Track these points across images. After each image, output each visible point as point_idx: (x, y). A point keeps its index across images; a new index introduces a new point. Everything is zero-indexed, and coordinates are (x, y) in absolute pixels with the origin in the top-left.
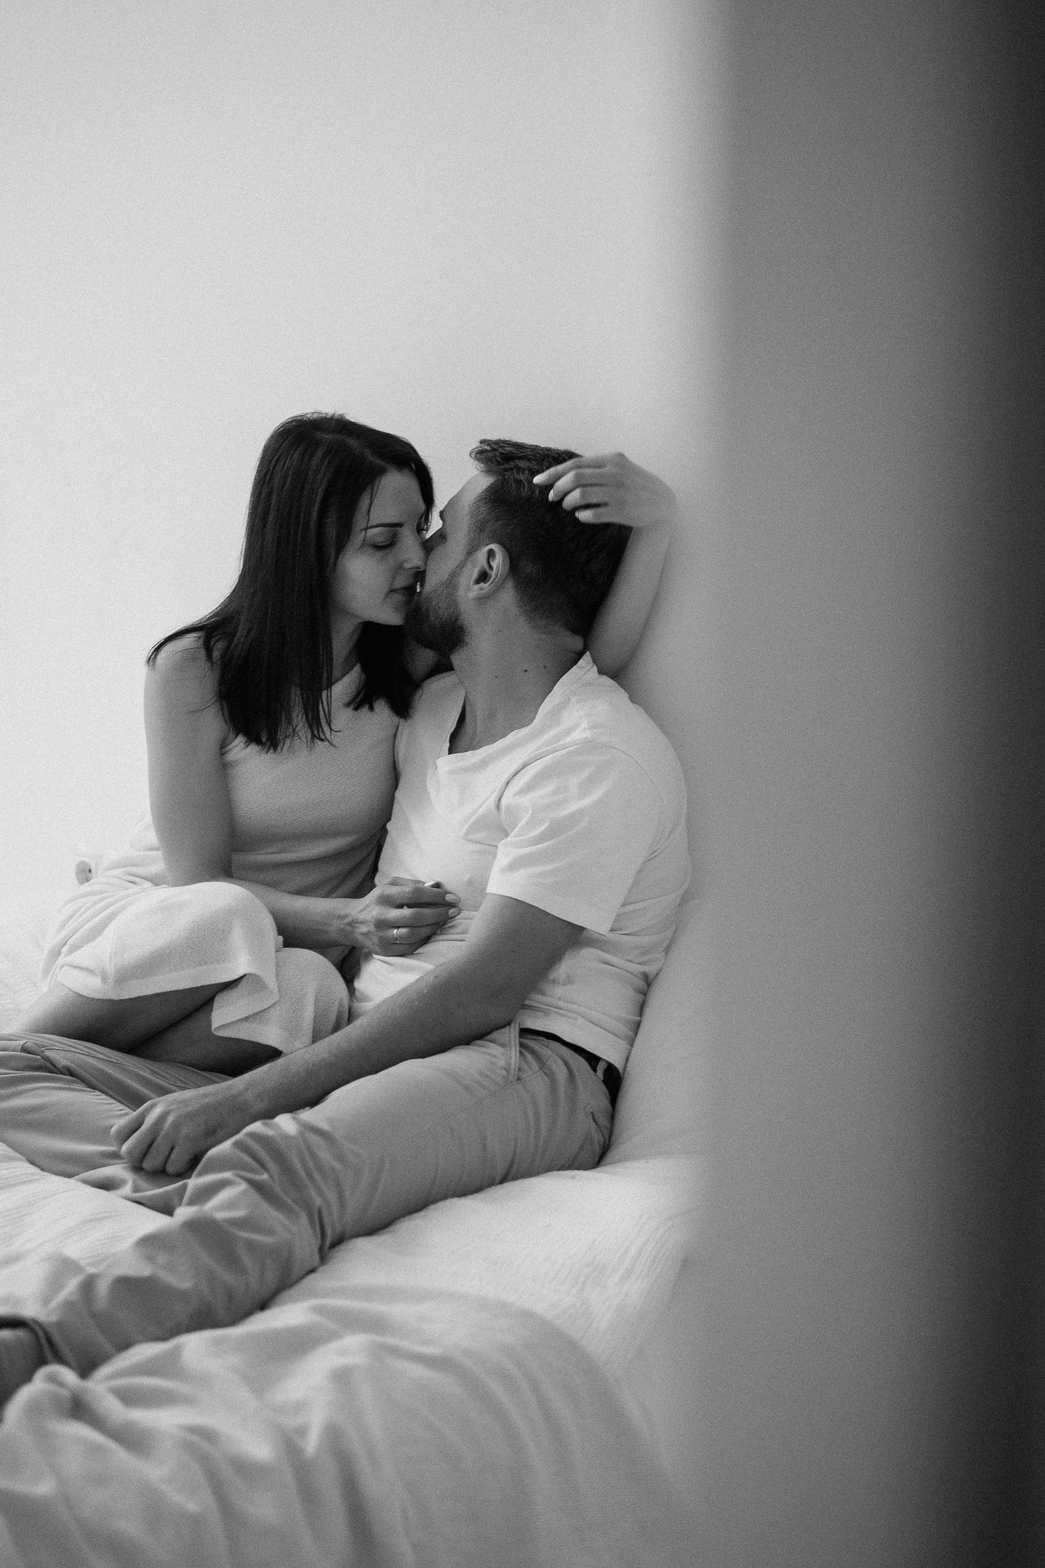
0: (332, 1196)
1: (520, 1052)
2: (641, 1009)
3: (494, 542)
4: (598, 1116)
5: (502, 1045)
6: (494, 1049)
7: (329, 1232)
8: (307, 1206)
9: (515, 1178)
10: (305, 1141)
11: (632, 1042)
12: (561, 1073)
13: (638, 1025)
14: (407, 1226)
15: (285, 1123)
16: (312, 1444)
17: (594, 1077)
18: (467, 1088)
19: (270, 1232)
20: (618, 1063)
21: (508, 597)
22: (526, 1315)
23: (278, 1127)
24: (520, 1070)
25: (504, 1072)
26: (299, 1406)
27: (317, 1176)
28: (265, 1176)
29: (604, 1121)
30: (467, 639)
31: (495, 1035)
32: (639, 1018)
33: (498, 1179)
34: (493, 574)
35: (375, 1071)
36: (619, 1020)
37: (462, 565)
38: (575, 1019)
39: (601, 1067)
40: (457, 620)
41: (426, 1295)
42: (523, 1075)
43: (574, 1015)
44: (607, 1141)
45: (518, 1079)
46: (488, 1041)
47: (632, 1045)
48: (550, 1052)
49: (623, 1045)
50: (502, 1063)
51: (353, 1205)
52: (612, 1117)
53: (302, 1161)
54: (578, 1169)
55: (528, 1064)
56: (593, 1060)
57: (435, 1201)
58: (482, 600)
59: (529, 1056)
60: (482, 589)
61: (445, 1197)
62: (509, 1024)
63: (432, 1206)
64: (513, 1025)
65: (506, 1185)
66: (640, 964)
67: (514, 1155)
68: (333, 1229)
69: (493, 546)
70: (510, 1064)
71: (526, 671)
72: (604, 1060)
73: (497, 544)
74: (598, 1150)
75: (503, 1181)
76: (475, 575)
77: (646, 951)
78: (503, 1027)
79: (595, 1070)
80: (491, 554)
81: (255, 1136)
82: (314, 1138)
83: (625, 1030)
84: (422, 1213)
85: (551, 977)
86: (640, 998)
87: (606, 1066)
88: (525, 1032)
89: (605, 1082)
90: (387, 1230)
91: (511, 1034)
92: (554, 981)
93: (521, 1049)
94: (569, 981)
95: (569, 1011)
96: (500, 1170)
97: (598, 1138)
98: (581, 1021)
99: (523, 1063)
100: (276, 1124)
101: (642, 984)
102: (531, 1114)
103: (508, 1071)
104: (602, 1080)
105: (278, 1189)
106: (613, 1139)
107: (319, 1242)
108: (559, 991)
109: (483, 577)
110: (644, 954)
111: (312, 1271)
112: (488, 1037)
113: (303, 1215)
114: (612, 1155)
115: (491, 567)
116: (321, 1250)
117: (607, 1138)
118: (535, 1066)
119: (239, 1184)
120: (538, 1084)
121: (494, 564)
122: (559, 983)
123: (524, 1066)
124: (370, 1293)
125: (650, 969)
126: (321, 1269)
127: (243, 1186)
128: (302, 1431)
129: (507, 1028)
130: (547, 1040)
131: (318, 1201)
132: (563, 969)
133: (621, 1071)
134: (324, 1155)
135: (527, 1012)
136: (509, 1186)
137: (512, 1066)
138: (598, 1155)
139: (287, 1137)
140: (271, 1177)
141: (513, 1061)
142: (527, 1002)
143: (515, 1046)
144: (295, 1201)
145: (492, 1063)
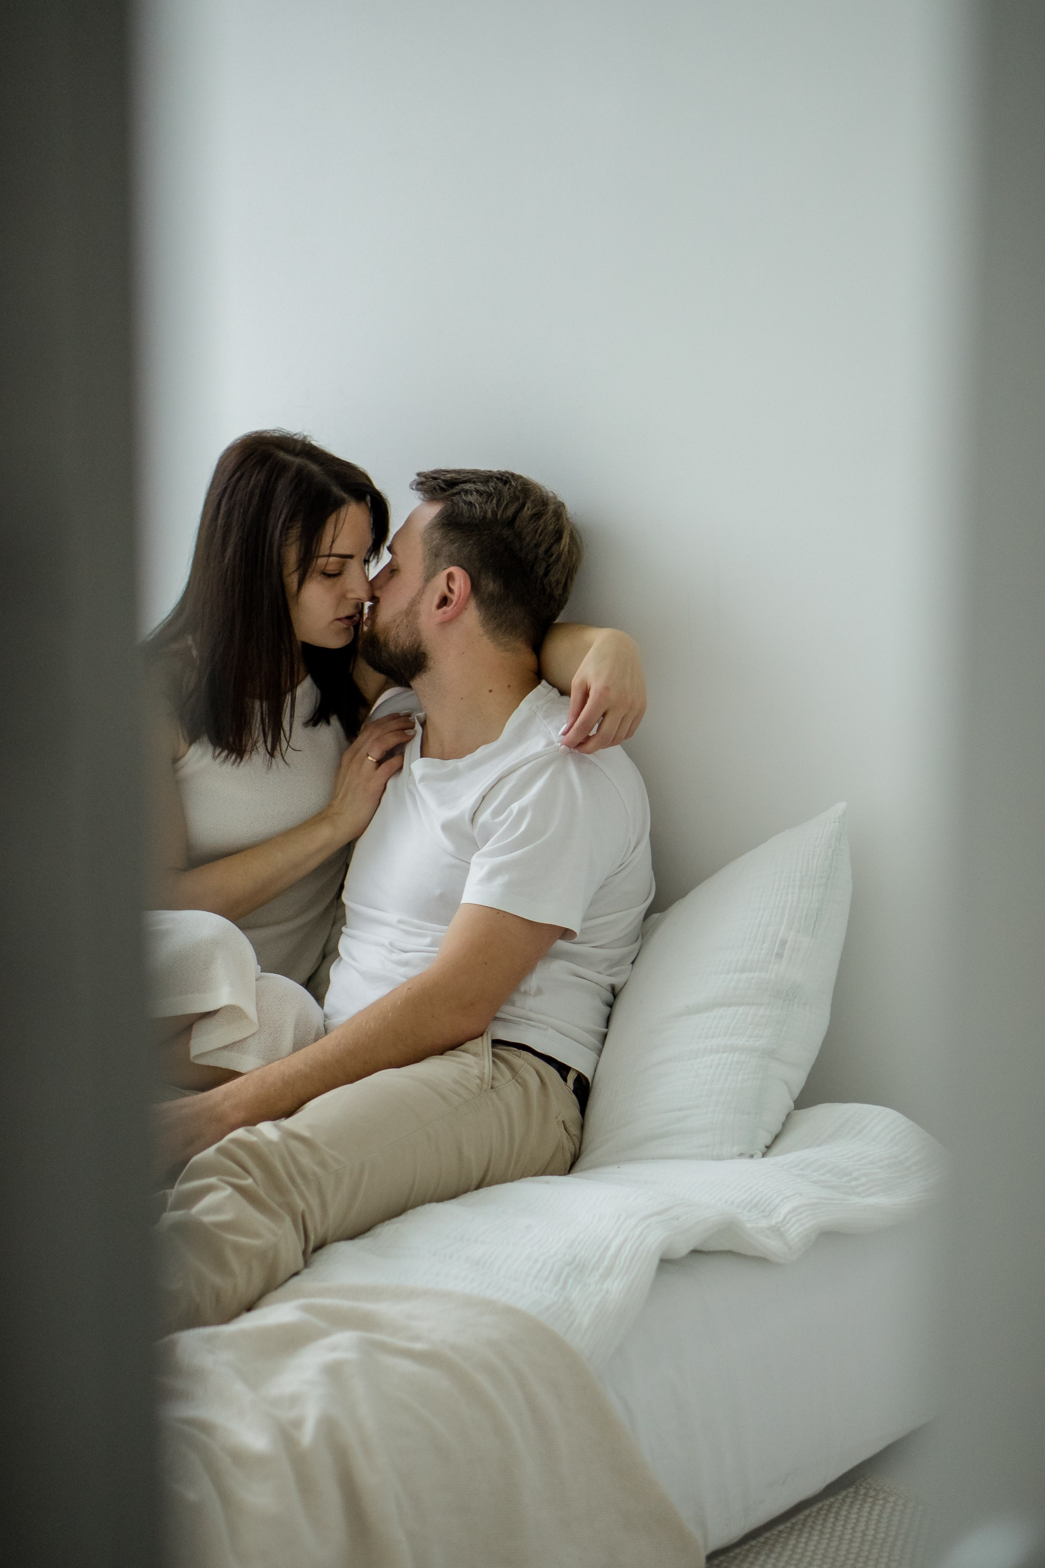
0: (315, 1202)
1: (494, 1062)
2: (608, 1020)
3: (453, 565)
4: (568, 1124)
5: (475, 1055)
6: (468, 1058)
7: (312, 1237)
8: (290, 1209)
9: (490, 1184)
10: (287, 1147)
11: (600, 1052)
12: (533, 1082)
13: (605, 1036)
14: (388, 1230)
15: (267, 1130)
16: (307, 1436)
17: (564, 1086)
18: (443, 1097)
19: (256, 1235)
20: (588, 1074)
21: (472, 616)
22: (510, 1312)
23: (260, 1134)
24: (493, 1078)
25: (478, 1081)
26: (295, 1400)
27: (298, 1180)
28: (250, 1181)
29: (574, 1130)
30: (430, 663)
31: (468, 1045)
32: (606, 1030)
33: (473, 1186)
34: (454, 598)
35: (352, 1081)
36: (588, 1031)
37: (422, 592)
38: (545, 1030)
39: (571, 1077)
40: (419, 646)
41: (410, 1294)
42: (496, 1084)
43: (544, 1026)
44: (578, 1150)
45: (492, 1088)
46: (463, 1051)
47: (599, 1055)
48: (521, 1060)
49: (593, 1055)
50: (476, 1071)
51: (333, 1212)
52: (582, 1127)
53: (285, 1164)
54: (552, 1174)
55: (502, 1075)
56: (563, 1069)
57: (413, 1206)
58: (445, 624)
59: (502, 1066)
60: (445, 613)
61: (423, 1203)
62: (482, 1035)
63: (410, 1211)
64: (485, 1036)
65: (481, 1190)
66: (610, 975)
67: (489, 1162)
68: (315, 1234)
69: (453, 569)
70: (484, 1074)
71: (491, 691)
72: (573, 1069)
73: (456, 567)
74: (569, 1158)
75: (478, 1187)
76: (436, 600)
77: (614, 963)
78: (477, 1037)
79: (565, 1080)
80: (450, 577)
81: (239, 1143)
82: (295, 1144)
83: (595, 1041)
84: (402, 1218)
85: (523, 989)
86: (606, 1010)
87: (576, 1075)
88: (496, 1043)
89: (575, 1091)
90: (367, 1234)
91: (484, 1045)
92: (525, 993)
93: (494, 1059)
94: (539, 992)
95: (541, 1022)
96: (476, 1177)
97: (569, 1147)
98: (551, 1031)
99: (496, 1072)
100: (259, 1131)
101: (609, 996)
102: (505, 1121)
103: (482, 1080)
104: (572, 1089)
105: (262, 1193)
106: (583, 1147)
107: (303, 1247)
108: (531, 1002)
109: (444, 601)
110: (612, 966)
111: (297, 1274)
112: (463, 1047)
113: (288, 1221)
114: (582, 1162)
115: (451, 590)
116: (304, 1253)
117: (578, 1147)
118: (508, 1073)
119: (224, 1189)
120: (511, 1092)
121: (455, 587)
122: (530, 995)
123: (498, 1075)
124: (356, 1293)
125: (617, 981)
126: (306, 1271)
127: (229, 1191)
128: (298, 1424)
129: (480, 1039)
130: (518, 1051)
131: (301, 1205)
132: (534, 981)
133: (590, 1080)
134: (306, 1159)
135: (499, 1023)
136: (483, 1191)
137: (486, 1076)
138: (569, 1163)
139: (270, 1143)
140: (255, 1180)
141: (486, 1070)
142: (499, 1015)
143: (488, 1055)
144: (280, 1206)
145: (466, 1072)
